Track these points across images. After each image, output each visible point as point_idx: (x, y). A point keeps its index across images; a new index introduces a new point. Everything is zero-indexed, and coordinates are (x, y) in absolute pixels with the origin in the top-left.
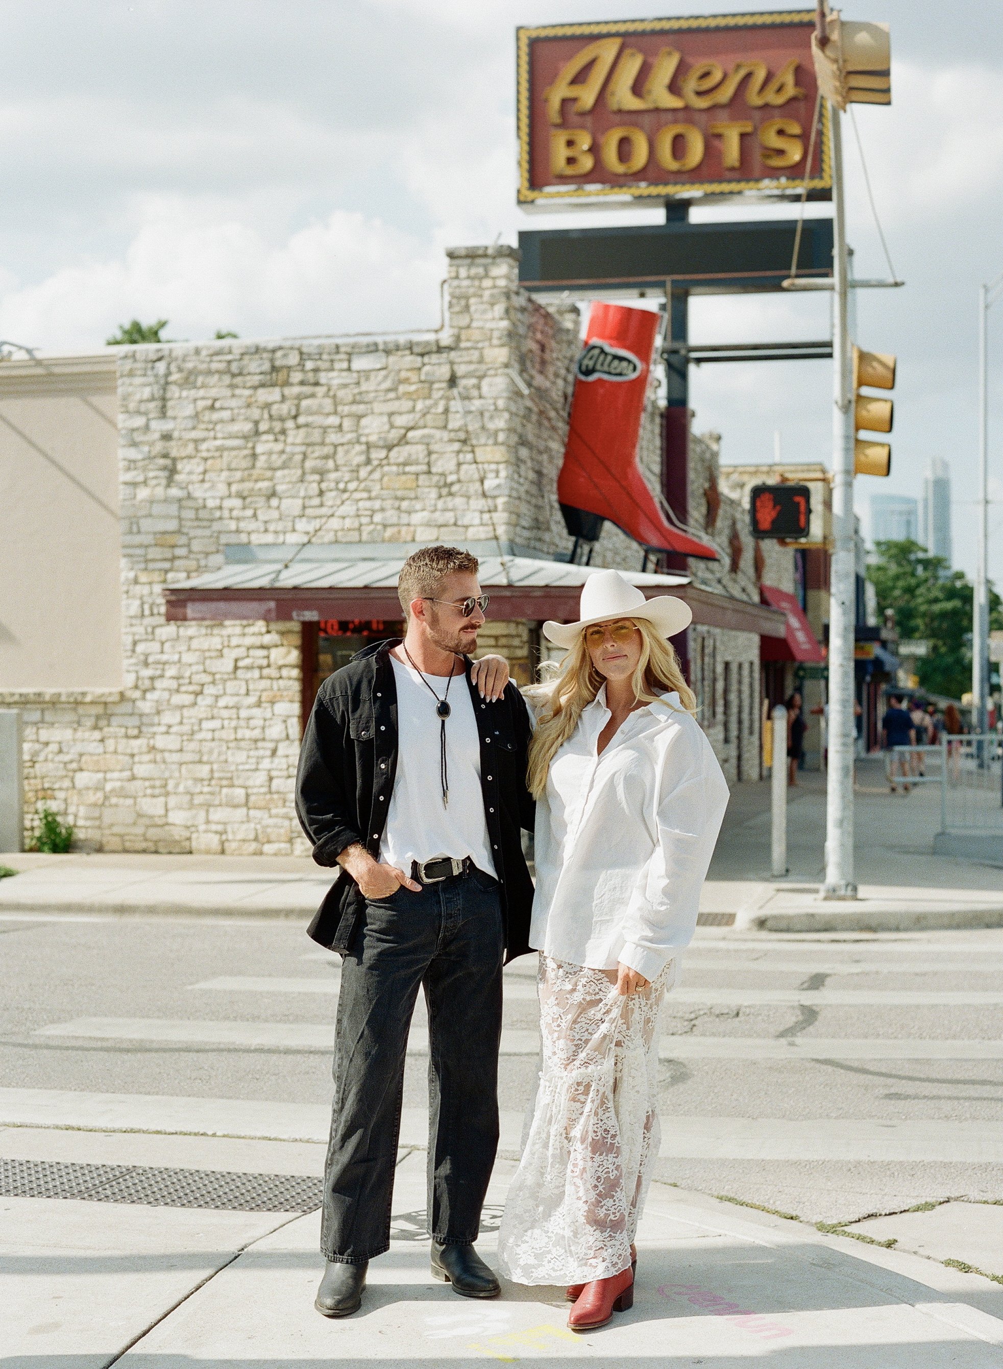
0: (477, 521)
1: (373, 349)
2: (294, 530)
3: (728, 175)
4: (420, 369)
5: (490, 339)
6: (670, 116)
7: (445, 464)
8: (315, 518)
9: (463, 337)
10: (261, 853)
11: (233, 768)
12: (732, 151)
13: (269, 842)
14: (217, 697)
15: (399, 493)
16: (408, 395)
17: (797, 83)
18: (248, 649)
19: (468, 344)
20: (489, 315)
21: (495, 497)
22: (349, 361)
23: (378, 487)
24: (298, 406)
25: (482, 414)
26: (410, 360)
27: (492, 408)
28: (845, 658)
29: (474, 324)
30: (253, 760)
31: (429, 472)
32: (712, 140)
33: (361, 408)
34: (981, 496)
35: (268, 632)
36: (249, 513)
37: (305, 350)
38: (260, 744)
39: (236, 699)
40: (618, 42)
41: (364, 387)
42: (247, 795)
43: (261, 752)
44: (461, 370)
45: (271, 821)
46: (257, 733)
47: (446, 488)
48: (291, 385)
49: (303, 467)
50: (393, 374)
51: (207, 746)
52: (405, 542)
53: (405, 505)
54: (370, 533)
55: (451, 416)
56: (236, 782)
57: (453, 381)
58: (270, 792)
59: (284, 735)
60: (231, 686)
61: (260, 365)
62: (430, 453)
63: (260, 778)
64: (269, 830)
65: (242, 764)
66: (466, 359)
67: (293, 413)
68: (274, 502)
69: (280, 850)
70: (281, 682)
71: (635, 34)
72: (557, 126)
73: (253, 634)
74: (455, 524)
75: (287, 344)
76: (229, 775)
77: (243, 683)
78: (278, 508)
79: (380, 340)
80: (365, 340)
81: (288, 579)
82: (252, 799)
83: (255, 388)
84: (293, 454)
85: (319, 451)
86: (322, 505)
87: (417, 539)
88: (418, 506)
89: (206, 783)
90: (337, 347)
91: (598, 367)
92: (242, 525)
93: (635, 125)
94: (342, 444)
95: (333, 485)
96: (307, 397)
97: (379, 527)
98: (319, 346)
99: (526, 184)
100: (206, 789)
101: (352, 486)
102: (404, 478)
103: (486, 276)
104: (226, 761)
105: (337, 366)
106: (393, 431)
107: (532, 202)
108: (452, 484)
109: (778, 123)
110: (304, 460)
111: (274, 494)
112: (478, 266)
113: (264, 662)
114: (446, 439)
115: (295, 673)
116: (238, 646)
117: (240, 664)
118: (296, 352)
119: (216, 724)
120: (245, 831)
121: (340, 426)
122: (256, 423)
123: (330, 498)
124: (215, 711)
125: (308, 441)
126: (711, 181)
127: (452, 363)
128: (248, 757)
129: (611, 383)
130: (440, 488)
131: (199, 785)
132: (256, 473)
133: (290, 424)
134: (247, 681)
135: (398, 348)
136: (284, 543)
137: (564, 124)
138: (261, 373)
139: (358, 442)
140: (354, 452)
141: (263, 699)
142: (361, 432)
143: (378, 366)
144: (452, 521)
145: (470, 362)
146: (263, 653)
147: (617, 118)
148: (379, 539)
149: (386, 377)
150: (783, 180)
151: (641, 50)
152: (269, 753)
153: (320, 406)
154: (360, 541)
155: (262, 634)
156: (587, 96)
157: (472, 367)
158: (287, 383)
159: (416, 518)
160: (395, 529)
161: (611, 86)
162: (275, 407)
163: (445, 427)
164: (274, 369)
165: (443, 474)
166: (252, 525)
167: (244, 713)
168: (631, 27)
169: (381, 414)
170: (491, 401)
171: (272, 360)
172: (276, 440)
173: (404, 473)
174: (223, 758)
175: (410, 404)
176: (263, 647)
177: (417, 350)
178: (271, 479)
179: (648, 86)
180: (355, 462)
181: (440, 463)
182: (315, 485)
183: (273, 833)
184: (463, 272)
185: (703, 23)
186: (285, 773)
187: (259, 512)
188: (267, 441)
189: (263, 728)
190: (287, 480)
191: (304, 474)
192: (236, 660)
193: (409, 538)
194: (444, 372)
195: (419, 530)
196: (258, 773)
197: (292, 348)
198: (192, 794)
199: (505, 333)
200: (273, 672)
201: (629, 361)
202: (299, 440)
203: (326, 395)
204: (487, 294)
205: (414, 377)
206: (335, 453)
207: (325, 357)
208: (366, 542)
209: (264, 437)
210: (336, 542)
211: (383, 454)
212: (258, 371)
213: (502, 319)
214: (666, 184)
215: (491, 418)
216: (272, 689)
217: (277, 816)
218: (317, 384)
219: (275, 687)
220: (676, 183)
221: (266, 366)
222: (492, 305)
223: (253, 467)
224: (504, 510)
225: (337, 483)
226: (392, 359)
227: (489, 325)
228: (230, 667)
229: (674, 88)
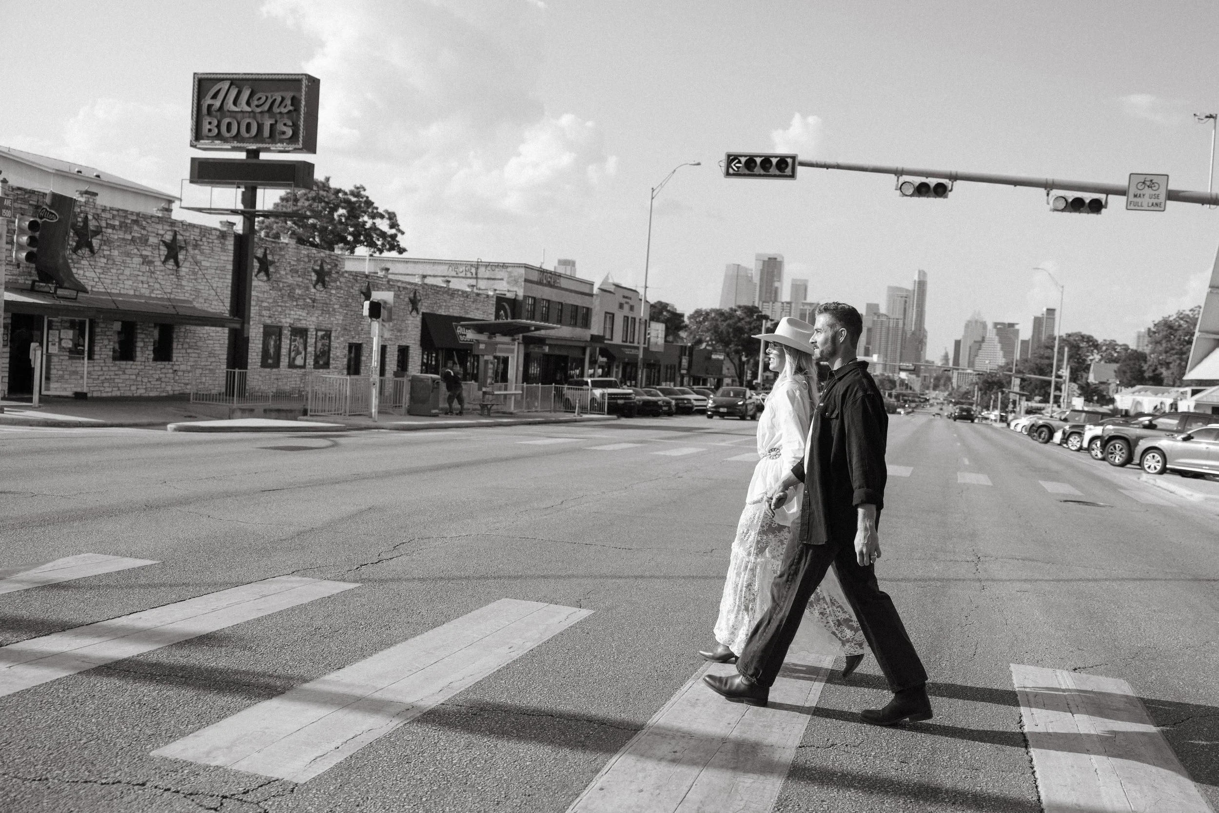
3: (265, 140)
6: (247, 115)
12: (266, 132)
17: (292, 105)
40: (230, 82)
71: (236, 79)
72: (206, 115)
93: (233, 117)
99: (194, 138)
107: (196, 146)
109: (284, 120)
126: (259, 143)
137: (208, 115)
151: (237, 87)
156: (217, 103)
161: (226, 101)
179: (239, 102)
185: (260, 77)
214: (245, 142)
220: (249, 143)
229: (248, 103)
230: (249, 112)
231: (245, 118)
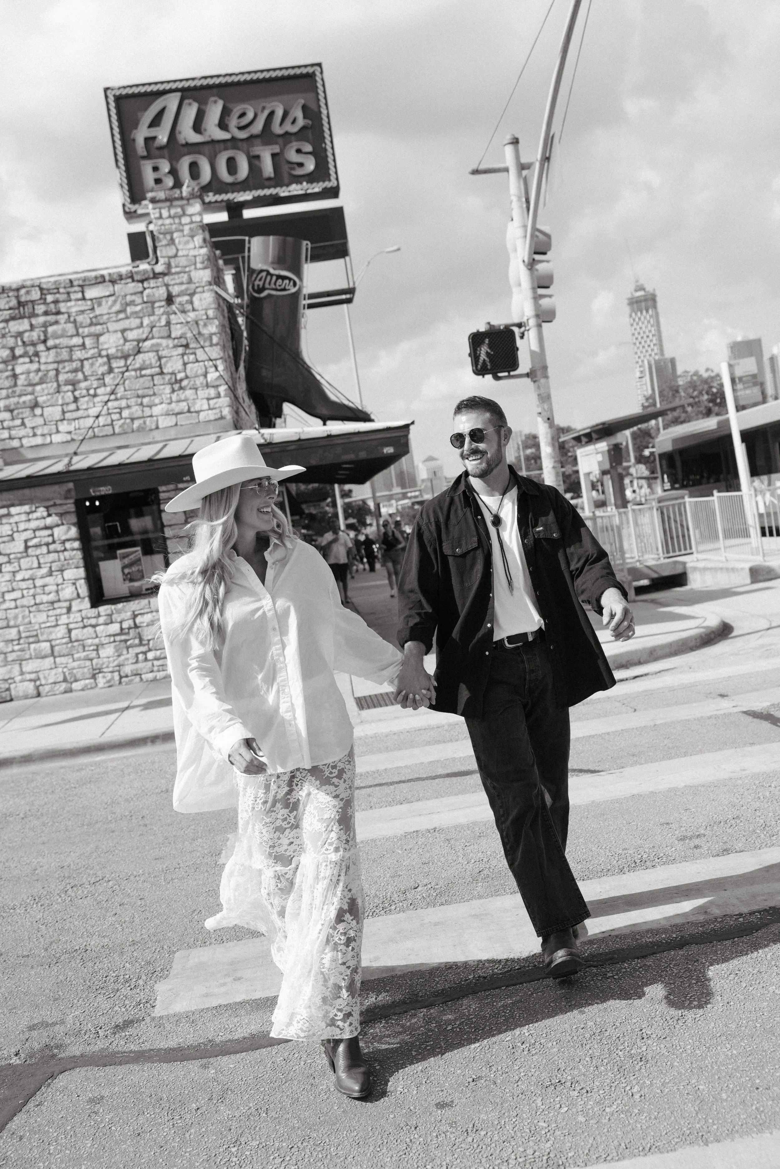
0: (206, 407)
1: (101, 280)
2: (58, 432)
3: (267, 183)
4: (142, 293)
5: (195, 264)
6: (222, 146)
7: (174, 365)
8: (74, 420)
9: (173, 264)
10: (71, 691)
11: (37, 627)
12: (268, 168)
13: (76, 681)
14: (14, 573)
15: (140, 392)
16: (135, 314)
17: (305, 117)
18: (34, 531)
19: (178, 270)
20: (191, 245)
21: (216, 387)
22: (83, 292)
23: (122, 389)
24: (45, 332)
25: (197, 323)
26: (132, 287)
27: (205, 317)
29: (180, 253)
30: (53, 618)
31: (162, 373)
32: (254, 160)
33: (98, 329)
35: (49, 515)
36: (18, 422)
37: (44, 286)
38: (56, 605)
39: (30, 572)
40: (178, 94)
41: (98, 311)
42: (52, 647)
43: (58, 611)
44: (175, 290)
45: (76, 664)
46: (52, 597)
47: (177, 384)
48: (37, 315)
49: (57, 381)
50: (120, 298)
51: (11, 614)
52: (151, 430)
53: (146, 401)
54: (120, 426)
55: (173, 327)
56: (41, 638)
57: (170, 300)
58: (71, 642)
59: (75, 595)
60: (24, 563)
61: (8, 302)
62: (160, 358)
63: (61, 631)
64: (75, 671)
65: (44, 623)
66: (178, 281)
67: (42, 338)
68: (38, 411)
69: (86, 685)
70: (66, 553)
71: (189, 89)
73: (37, 519)
74: (189, 411)
75: (29, 283)
76: (35, 633)
77: (35, 558)
78: (42, 415)
79: (105, 272)
80: (93, 274)
81: (81, 463)
82: (57, 649)
83: (6, 321)
84: (48, 371)
85: (68, 367)
86: (78, 409)
87: (160, 426)
88: (157, 401)
89: (15, 643)
90: (71, 281)
91: (267, 286)
92: (13, 433)
93: (199, 153)
94: (87, 359)
95: (84, 392)
96: (51, 324)
97: (128, 421)
98: (55, 282)
99: (129, 200)
100: (16, 648)
101: (100, 391)
102: (142, 380)
103: (184, 214)
104: (30, 623)
105: (73, 296)
106: (127, 344)
107: (135, 212)
108: (181, 380)
109: (295, 145)
110: (57, 375)
111: (36, 405)
112: (176, 206)
113: (50, 540)
114: (171, 345)
115: (77, 544)
116: (26, 530)
117: (30, 544)
118: (37, 288)
119: (17, 594)
120: (55, 675)
121: (83, 345)
122: (12, 349)
123: (83, 402)
124: (14, 584)
125: (59, 359)
127: (167, 286)
128: (48, 616)
129: (278, 297)
130: (172, 384)
131: (10, 645)
132: (18, 390)
133: (41, 347)
134: (37, 556)
135: (121, 277)
136: (51, 442)
138: (10, 309)
139: (100, 356)
140: (98, 364)
141: (53, 569)
142: (100, 347)
143: (107, 294)
144: (186, 408)
145: (182, 283)
146: (49, 532)
147: (185, 150)
148: (130, 431)
149: (115, 302)
150: (305, 184)
151: (195, 100)
152: (64, 611)
153: (64, 330)
154: (114, 434)
155: (44, 518)
156: (163, 135)
157: (184, 287)
158: (33, 315)
159: (157, 410)
160: (141, 421)
162: (26, 335)
163: (169, 336)
164: (20, 304)
165: (173, 373)
166: (22, 432)
167: (39, 583)
168: (186, 84)
169: (116, 331)
170: (204, 312)
171: (17, 297)
172: (31, 362)
173: (142, 376)
174: (27, 620)
175: (138, 321)
176: (46, 528)
177: (136, 278)
178: (32, 393)
179: (203, 126)
180: (100, 373)
181: (169, 365)
182: (70, 394)
183: (78, 673)
184: (165, 213)
185: (236, 79)
186: (81, 625)
187: (26, 421)
188: (24, 363)
189: (57, 592)
190: (46, 392)
191: (59, 386)
192: (26, 541)
193: (153, 427)
194: (162, 292)
195: (161, 419)
196: (58, 628)
197: (33, 286)
198: (5, 654)
199: (206, 257)
200: (58, 547)
201: (290, 279)
202: (50, 360)
203: (68, 321)
204: (187, 228)
205: (138, 299)
206: (82, 366)
207: (62, 290)
208: (119, 434)
209: (21, 360)
210: (95, 436)
211: (122, 363)
212: (7, 307)
213: (201, 247)
214: (226, 193)
215: (205, 325)
216: (59, 560)
217: (79, 659)
218: (58, 313)
219: (62, 558)
220: (233, 192)
221: (14, 303)
222: (192, 237)
223: (15, 385)
224: (226, 396)
225: (88, 390)
226: (117, 287)
227: (192, 253)
228: (22, 548)
229: (223, 125)
230: (224, 141)
231: (220, 152)
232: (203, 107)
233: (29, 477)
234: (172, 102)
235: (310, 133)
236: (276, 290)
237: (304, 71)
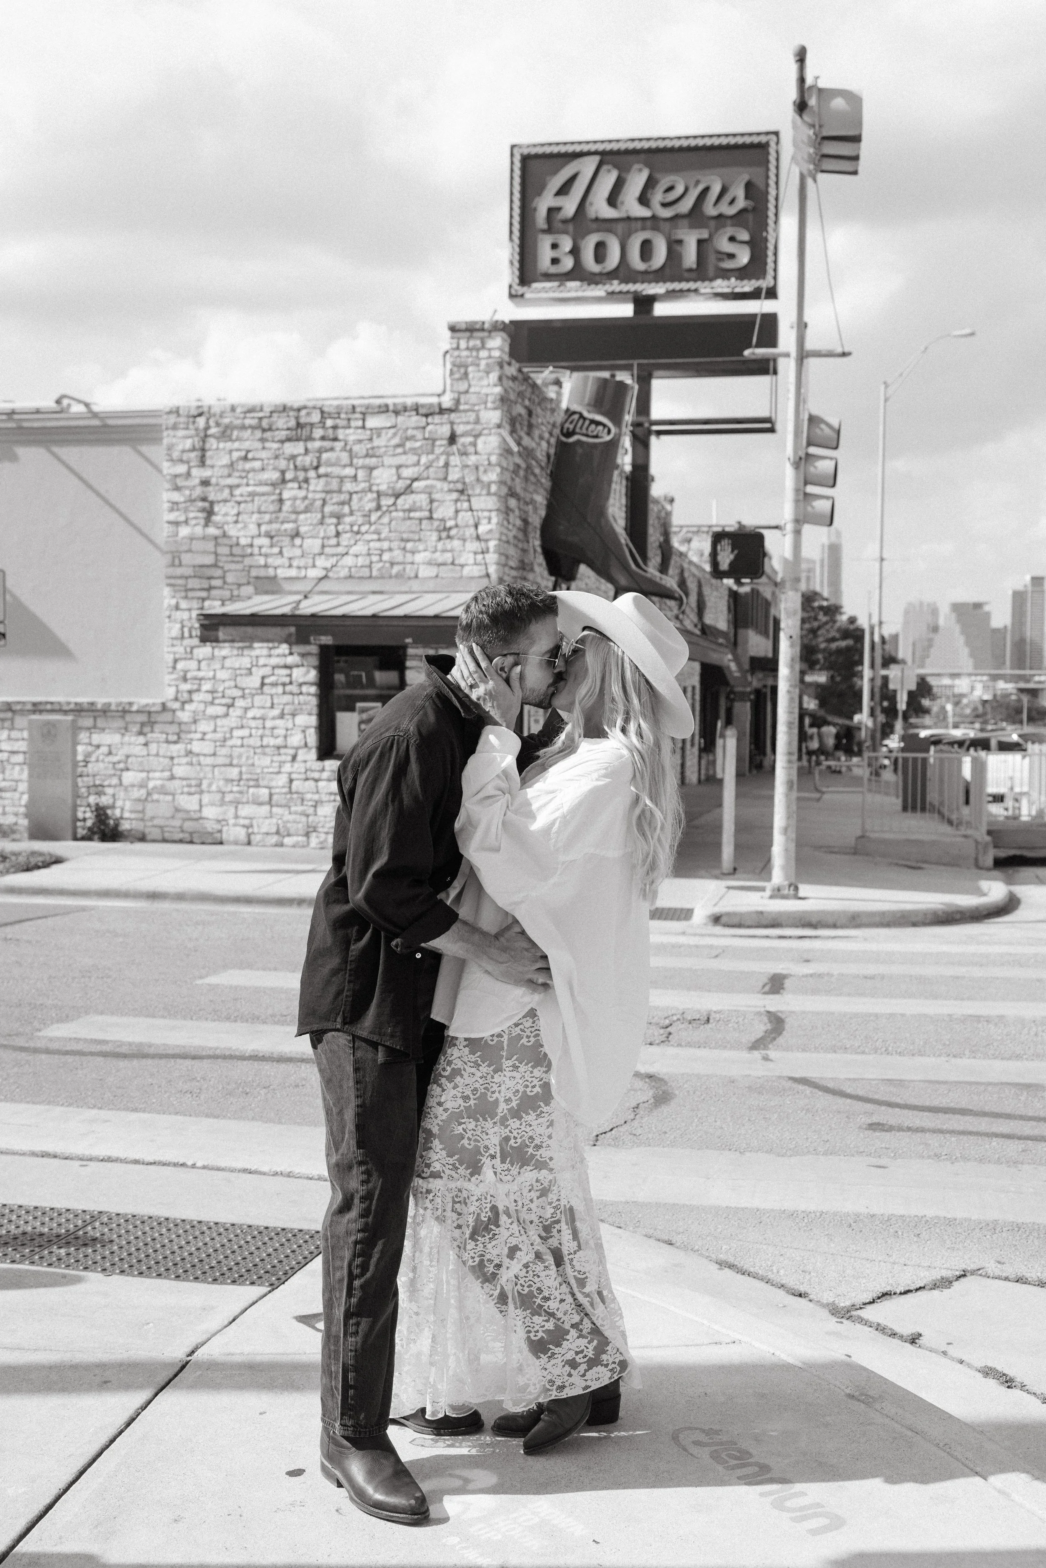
0: (471, 561)
1: (384, 409)
2: (314, 566)
3: (686, 275)
4: (424, 428)
5: (486, 403)
7: (445, 511)
8: (333, 555)
9: (462, 401)
10: (282, 845)
11: (259, 771)
12: (690, 256)
13: (289, 835)
14: (246, 709)
15: (405, 536)
16: (414, 451)
17: (747, 197)
18: (273, 668)
19: (466, 407)
20: (485, 382)
21: (487, 541)
22: (364, 420)
23: (387, 530)
24: (319, 458)
25: (477, 468)
26: (415, 420)
27: (486, 463)
28: (791, 686)
29: (472, 390)
30: (276, 765)
31: (431, 518)
32: (674, 246)
33: (373, 461)
34: (878, 555)
35: (291, 654)
36: (276, 550)
37: (326, 409)
38: (282, 751)
39: (262, 711)
40: (597, 158)
41: (376, 442)
42: (271, 795)
43: (283, 758)
44: (460, 429)
45: (291, 817)
46: (279, 741)
47: (445, 533)
48: (314, 439)
49: (322, 512)
50: (401, 432)
51: (237, 751)
52: (409, 578)
53: (409, 545)
54: (379, 570)
55: (450, 469)
56: (261, 783)
57: (452, 439)
58: (291, 792)
59: (303, 743)
60: (258, 700)
61: (287, 422)
62: (432, 501)
63: (282, 780)
64: (289, 825)
65: (267, 767)
66: (464, 420)
67: (315, 464)
68: (298, 541)
69: (298, 842)
70: (301, 697)
71: (611, 153)
72: (544, 231)
73: (278, 656)
74: (453, 563)
75: (310, 404)
76: (255, 777)
77: (269, 698)
78: (301, 546)
79: (390, 401)
80: (378, 402)
81: (308, 608)
82: (275, 797)
83: (282, 442)
84: (314, 500)
85: (336, 498)
86: (338, 545)
87: (420, 575)
88: (421, 547)
89: (235, 783)
90: (354, 407)
91: (578, 430)
92: (270, 561)
93: (610, 231)
94: (356, 492)
95: (348, 528)
96: (326, 451)
97: (388, 565)
98: (338, 407)
99: (517, 281)
100: (235, 789)
101: (364, 529)
102: (408, 522)
103: (483, 347)
104: (253, 765)
105: (353, 424)
106: (400, 481)
107: (522, 296)
108: (450, 529)
109: (730, 231)
110: (323, 505)
111: (297, 534)
112: (477, 338)
113: (287, 680)
114: (446, 489)
115: (313, 689)
116: (265, 666)
117: (267, 681)
118: (318, 411)
119: (245, 732)
120: (268, 826)
121: (355, 476)
122: (283, 472)
123: (345, 539)
124: (245, 721)
125: (328, 488)
126: (672, 280)
127: (452, 423)
128: (272, 761)
129: (588, 444)
130: (440, 531)
131: (230, 785)
132: (282, 515)
133: (312, 474)
134: (272, 696)
135: (405, 409)
136: (305, 577)
137: (550, 230)
138: (288, 429)
139: (370, 490)
140: (366, 499)
141: (286, 711)
142: (372, 481)
143: (389, 425)
144: (450, 561)
145: (468, 423)
146: (287, 671)
147: (594, 226)
148: (387, 575)
149: (395, 434)
150: (733, 280)
151: (616, 166)
152: (289, 758)
153: (338, 459)
154: (371, 577)
155: (285, 656)
156: (569, 206)
157: (469, 427)
158: (310, 438)
159: (419, 558)
160: (400, 567)
161: (591, 198)
162: (299, 459)
163: (445, 479)
164: (299, 425)
165: (443, 520)
166: (278, 561)
167: (269, 724)
168: (608, 147)
169: (390, 466)
170: (486, 457)
171: (297, 418)
172: (300, 488)
173: (410, 518)
174: (250, 762)
175: (415, 458)
176: (286, 667)
177: (421, 411)
178: (295, 521)
179: (621, 198)
180: (367, 509)
181: (441, 510)
182: (333, 528)
183: (292, 827)
184: (463, 344)
185: (669, 144)
186: (303, 776)
187: (285, 550)
188: (292, 489)
189: (285, 737)
190: (309, 522)
191: (323, 517)
192: (263, 678)
193: (413, 575)
194: (445, 431)
195: (422, 568)
196: (280, 776)
197: (314, 408)
198: (223, 793)
199: (498, 397)
200: (293, 688)
201: (604, 426)
202: (319, 488)
203: (344, 449)
204: (483, 363)
205: (419, 435)
206: (350, 499)
207: (343, 416)
208: (377, 578)
209: (290, 485)
210: (350, 577)
211: (391, 501)
212: (285, 427)
213: (495, 385)
214: (635, 282)
215: (485, 471)
216: (293, 703)
217: (296, 813)
218: (335, 439)
219: (296, 702)
220: (643, 282)
221: (292, 423)
222: (488, 373)
223: (280, 510)
224: (495, 552)
225: (352, 526)
226: (400, 419)
227: (485, 391)
228: (257, 684)
229: (643, 200)
230: (644, 219)
231: (636, 231)
232: (623, 175)
233: (253, 615)
234: (588, 166)
235: (750, 217)
236: (587, 436)
237: (756, 140)
